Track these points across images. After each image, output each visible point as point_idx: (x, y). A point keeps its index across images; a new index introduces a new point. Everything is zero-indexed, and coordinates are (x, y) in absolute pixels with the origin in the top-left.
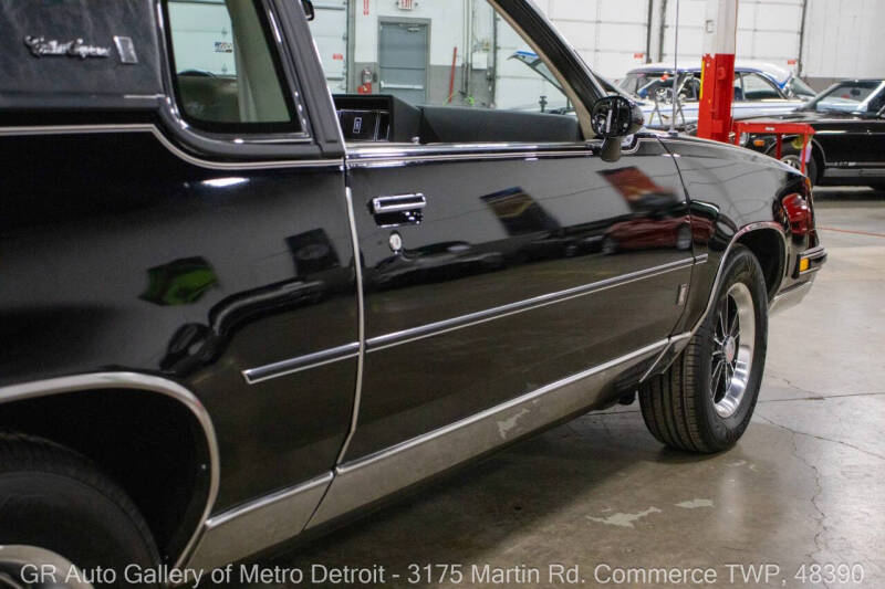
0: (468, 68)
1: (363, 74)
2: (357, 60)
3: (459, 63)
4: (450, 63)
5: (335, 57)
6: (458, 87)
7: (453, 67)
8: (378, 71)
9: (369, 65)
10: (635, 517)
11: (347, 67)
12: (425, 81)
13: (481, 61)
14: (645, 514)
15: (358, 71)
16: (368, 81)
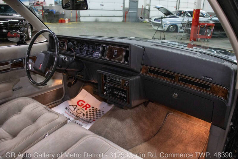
0: (145, 9)
2: (125, 7)
5: (121, 7)
6: (143, 12)
7: (142, 8)
8: (129, 9)
9: (127, 8)
12: (137, 11)
13: (147, 7)
15: (125, 9)
16: (127, 11)
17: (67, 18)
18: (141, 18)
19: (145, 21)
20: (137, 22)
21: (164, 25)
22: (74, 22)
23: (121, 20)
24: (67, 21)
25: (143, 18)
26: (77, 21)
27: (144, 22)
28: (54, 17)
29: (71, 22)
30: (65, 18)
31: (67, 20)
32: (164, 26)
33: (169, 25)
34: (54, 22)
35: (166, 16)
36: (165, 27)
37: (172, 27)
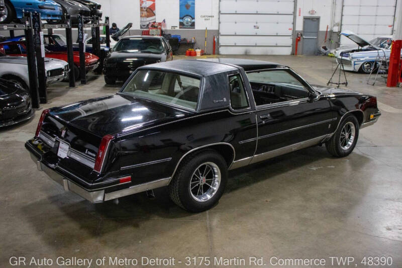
0: (332, 32)
1: (298, 34)
2: (296, 30)
3: (329, 30)
4: (326, 30)
5: (289, 29)
6: (328, 37)
7: (327, 31)
8: (303, 33)
9: (299, 32)
10: (317, 168)
11: (293, 32)
12: (317, 35)
13: (336, 29)
14: (319, 168)
15: (296, 33)
16: (299, 36)
17: (199, 49)
18: (325, 48)
19: (331, 53)
20: (317, 55)
21: (355, 62)
22: (210, 55)
23: (288, 51)
24: (199, 53)
25: (327, 48)
26: (214, 53)
27: (329, 54)
28: (179, 46)
29: (205, 54)
30: (196, 49)
31: (198, 51)
32: (355, 64)
33: (363, 62)
34: (179, 54)
35: (360, 48)
36: (356, 66)
37: (368, 65)
